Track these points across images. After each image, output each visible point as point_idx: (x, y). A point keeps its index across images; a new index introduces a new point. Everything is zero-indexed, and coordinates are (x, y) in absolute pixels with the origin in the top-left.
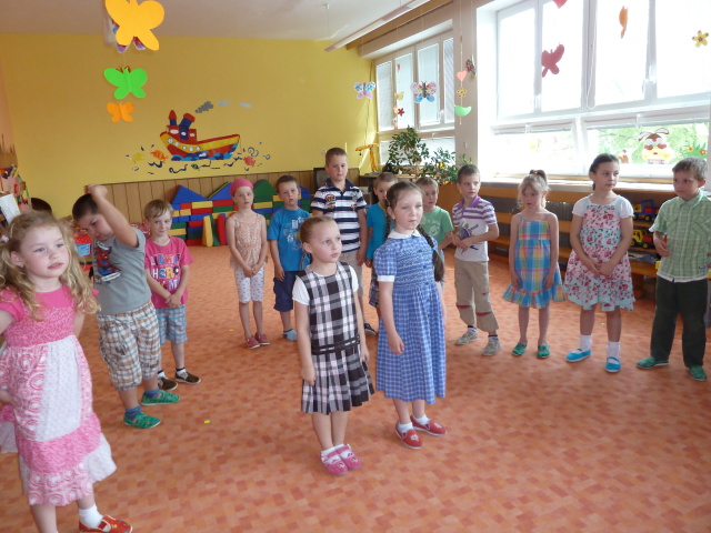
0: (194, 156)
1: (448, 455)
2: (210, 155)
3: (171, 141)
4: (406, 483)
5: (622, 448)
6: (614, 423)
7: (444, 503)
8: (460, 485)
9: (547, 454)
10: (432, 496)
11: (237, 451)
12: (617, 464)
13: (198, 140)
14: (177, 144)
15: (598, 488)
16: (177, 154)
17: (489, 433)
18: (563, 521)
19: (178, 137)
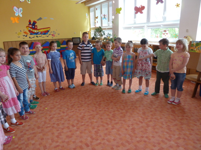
0: (37, 33)
1: (113, 115)
2: (41, 33)
3: (30, 29)
4: (102, 122)
5: (156, 111)
6: (154, 105)
7: (112, 126)
8: (116, 122)
9: (138, 113)
10: (109, 125)
11: (56, 116)
12: (155, 115)
13: (38, 29)
15: (151, 121)
17: (123, 109)
18: (142, 129)
19: (32, 28)
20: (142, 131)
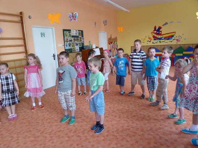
0: (160, 39)
2: (165, 38)
13: (162, 34)
14: (156, 35)
16: (155, 38)
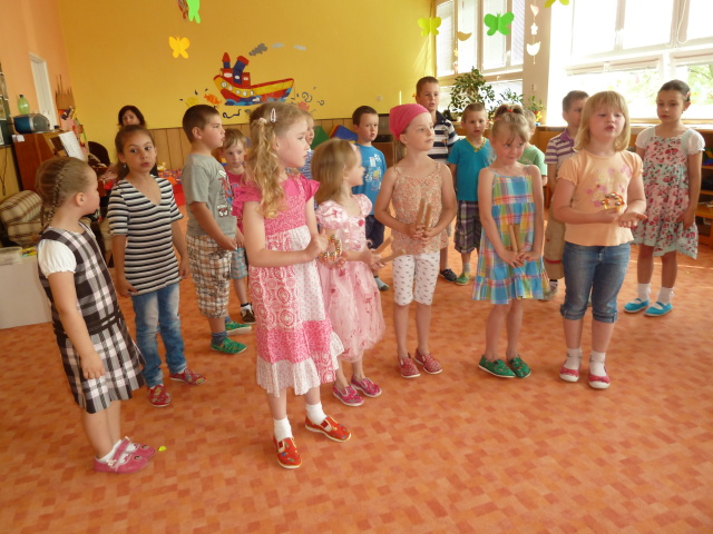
0: (248, 101)
1: (536, 396)
2: (263, 99)
3: (224, 84)
4: (493, 422)
7: (537, 443)
8: (553, 427)
9: (646, 400)
10: (524, 436)
13: (252, 84)
14: (230, 88)
16: (231, 99)
18: (674, 468)
19: (231, 81)
20: (672, 477)
